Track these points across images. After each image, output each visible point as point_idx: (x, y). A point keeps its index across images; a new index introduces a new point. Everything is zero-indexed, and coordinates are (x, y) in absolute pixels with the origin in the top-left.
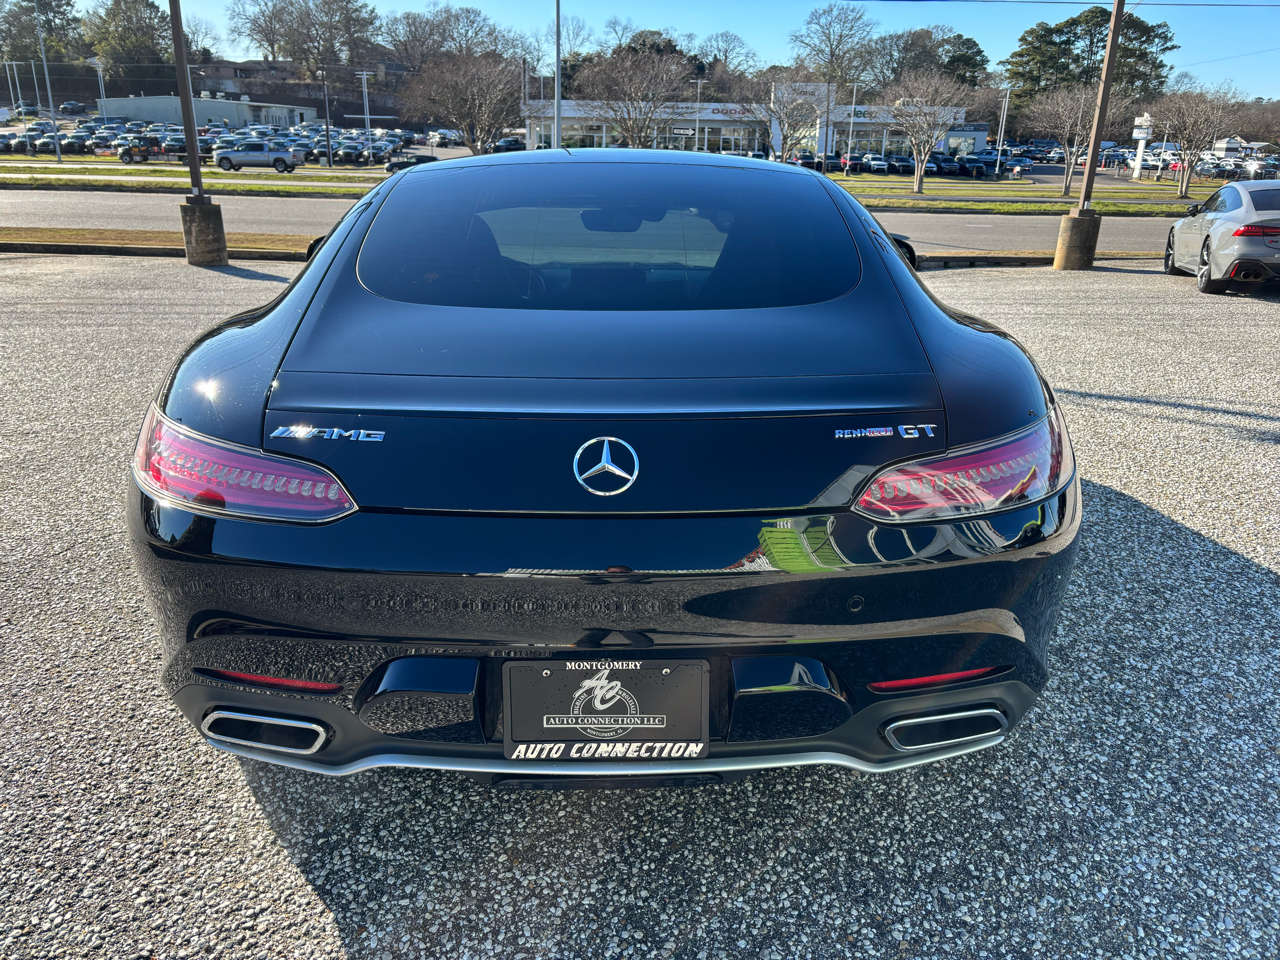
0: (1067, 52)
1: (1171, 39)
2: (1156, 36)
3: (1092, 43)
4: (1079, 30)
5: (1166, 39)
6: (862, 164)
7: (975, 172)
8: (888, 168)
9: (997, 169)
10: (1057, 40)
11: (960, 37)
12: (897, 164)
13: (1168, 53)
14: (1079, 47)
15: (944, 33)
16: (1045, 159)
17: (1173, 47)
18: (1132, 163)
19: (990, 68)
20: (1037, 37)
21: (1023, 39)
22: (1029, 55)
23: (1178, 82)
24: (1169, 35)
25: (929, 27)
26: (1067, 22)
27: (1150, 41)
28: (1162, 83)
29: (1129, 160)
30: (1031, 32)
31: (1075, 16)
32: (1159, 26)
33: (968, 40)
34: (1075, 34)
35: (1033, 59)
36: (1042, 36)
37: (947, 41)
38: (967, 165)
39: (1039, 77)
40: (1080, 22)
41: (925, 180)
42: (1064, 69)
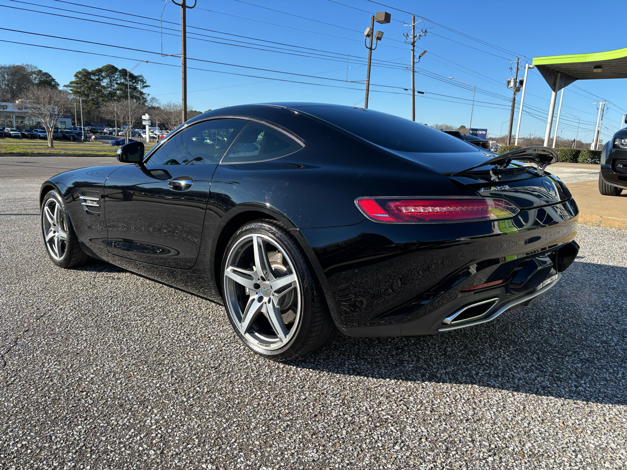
0: (99, 84)
1: (145, 83)
2: (139, 80)
3: (111, 81)
4: (103, 74)
5: (142, 81)
6: (5, 133)
7: (72, 138)
8: (22, 135)
9: (83, 137)
10: (93, 78)
11: (40, 71)
12: (26, 133)
13: (145, 88)
14: (105, 83)
15: (32, 69)
16: (103, 133)
17: (147, 86)
18: (144, 136)
19: (61, 88)
20: (83, 75)
21: (76, 76)
22: (81, 84)
23: (151, 101)
24: (144, 81)
25: (23, 64)
26: (97, 70)
27: (137, 82)
28: (145, 101)
29: (142, 134)
30: (80, 73)
31: (100, 67)
32: (139, 76)
33: (46, 74)
34: (102, 76)
35: (84, 86)
36: (86, 75)
37: (34, 73)
38: (66, 134)
39: (89, 94)
40: (103, 71)
41: (54, 142)
42: (100, 92)
